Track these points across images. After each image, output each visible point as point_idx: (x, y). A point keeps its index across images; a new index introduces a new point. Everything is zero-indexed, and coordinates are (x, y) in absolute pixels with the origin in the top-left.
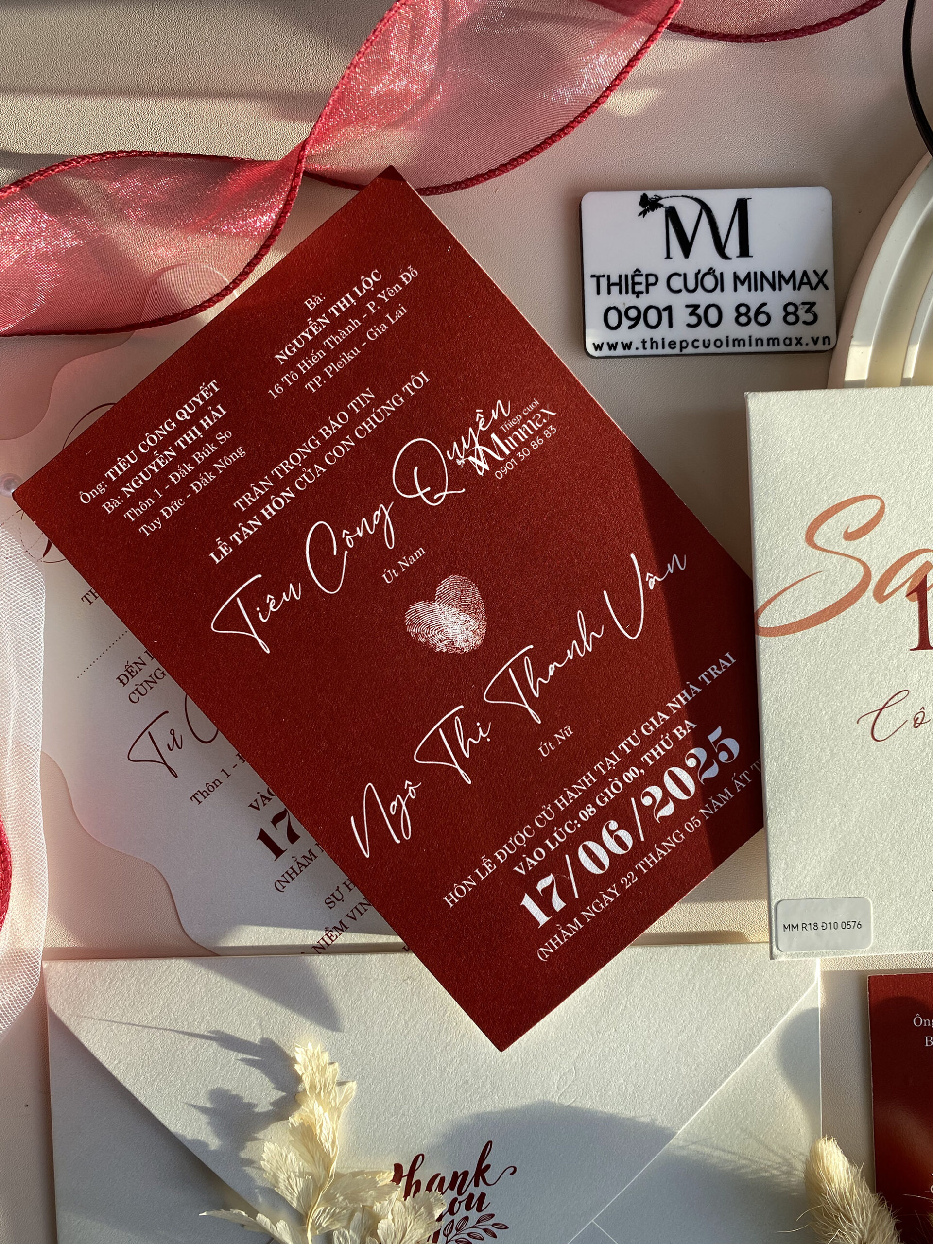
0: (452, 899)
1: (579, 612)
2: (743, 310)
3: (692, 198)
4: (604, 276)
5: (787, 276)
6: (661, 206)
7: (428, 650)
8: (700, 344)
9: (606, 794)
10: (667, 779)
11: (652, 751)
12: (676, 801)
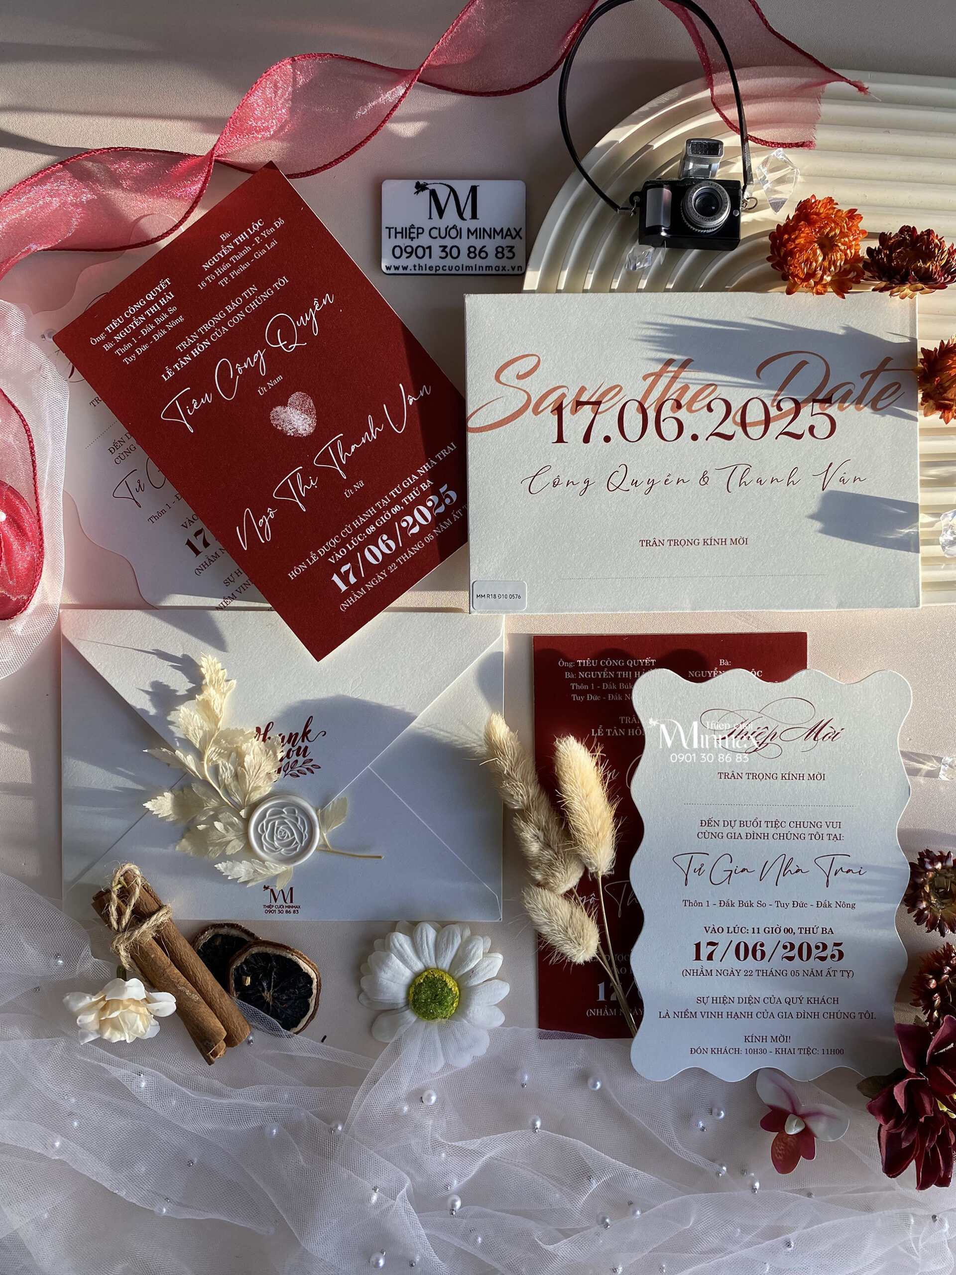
0: (293, 575)
1: (370, 416)
2: (472, 249)
3: (445, 185)
4: (393, 228)
5: (498, 230)
6: (427, 188)
7: (282, 434)
8: (447, 268)
9: (381, 520)
10: (416, 512)
11: (408, 496)
12: (420, 524)
